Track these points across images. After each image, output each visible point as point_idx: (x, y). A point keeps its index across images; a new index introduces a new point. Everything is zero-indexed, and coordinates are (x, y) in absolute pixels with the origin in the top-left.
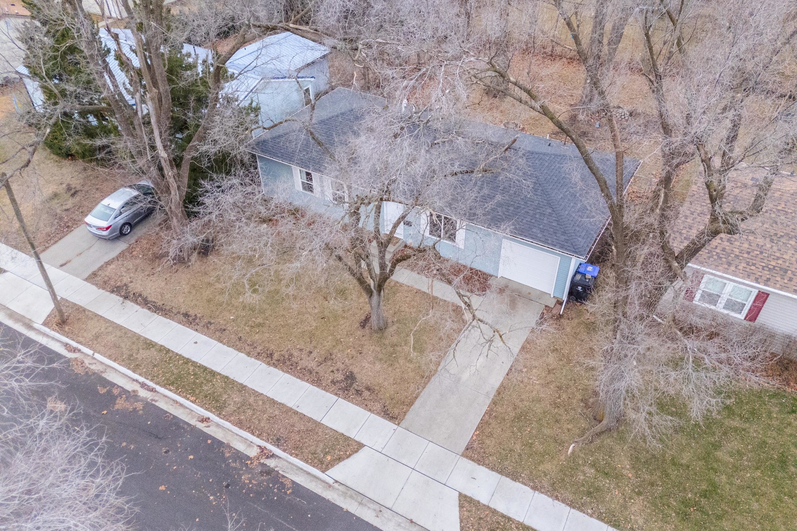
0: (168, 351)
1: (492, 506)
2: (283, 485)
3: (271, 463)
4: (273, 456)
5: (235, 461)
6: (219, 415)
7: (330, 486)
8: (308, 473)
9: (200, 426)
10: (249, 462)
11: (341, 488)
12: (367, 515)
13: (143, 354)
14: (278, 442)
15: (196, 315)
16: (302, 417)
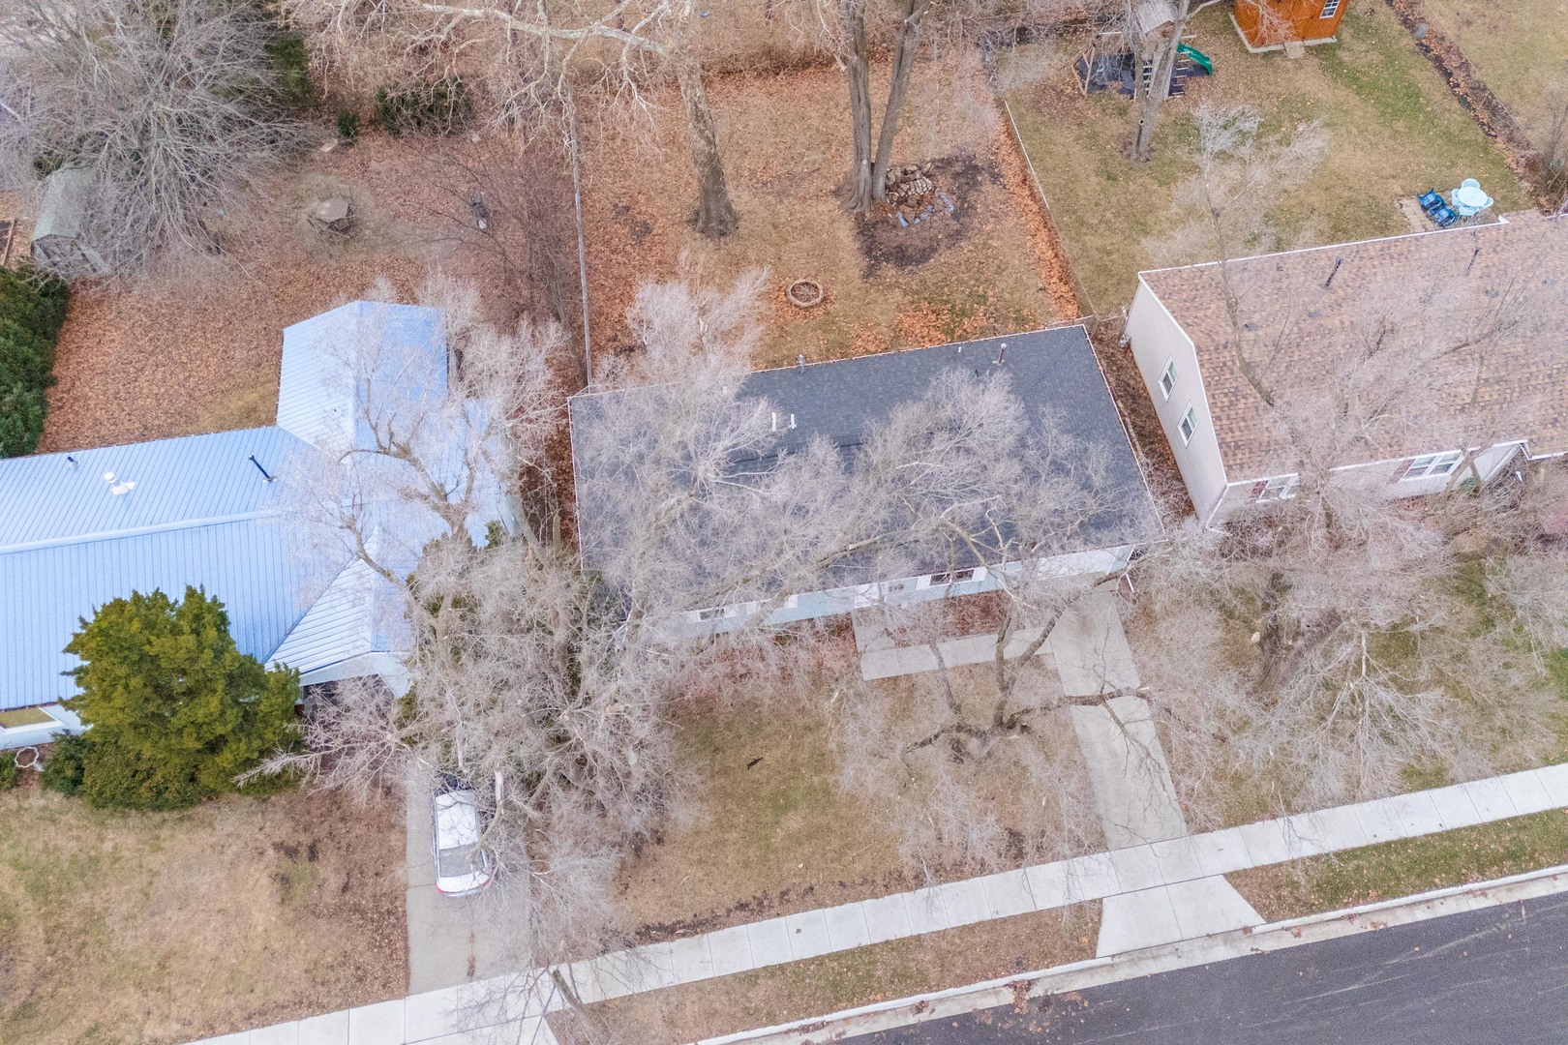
0: (782, 967)
1: (1258, 864)
2: (1074, 1003)
3: (1037, 991)
4: (1030, 983)
5: (1004, 1022)
6: (930, 990)
7: (1112, 965)
8: (1081, 971)
9: (924, 1017)
10: (1017, 1010)
11: (1123, 958)
12: (1170, 964)
13: (757, 996)
14: (1020, 965)
15: (754, 897)
16: (1014, 920)
